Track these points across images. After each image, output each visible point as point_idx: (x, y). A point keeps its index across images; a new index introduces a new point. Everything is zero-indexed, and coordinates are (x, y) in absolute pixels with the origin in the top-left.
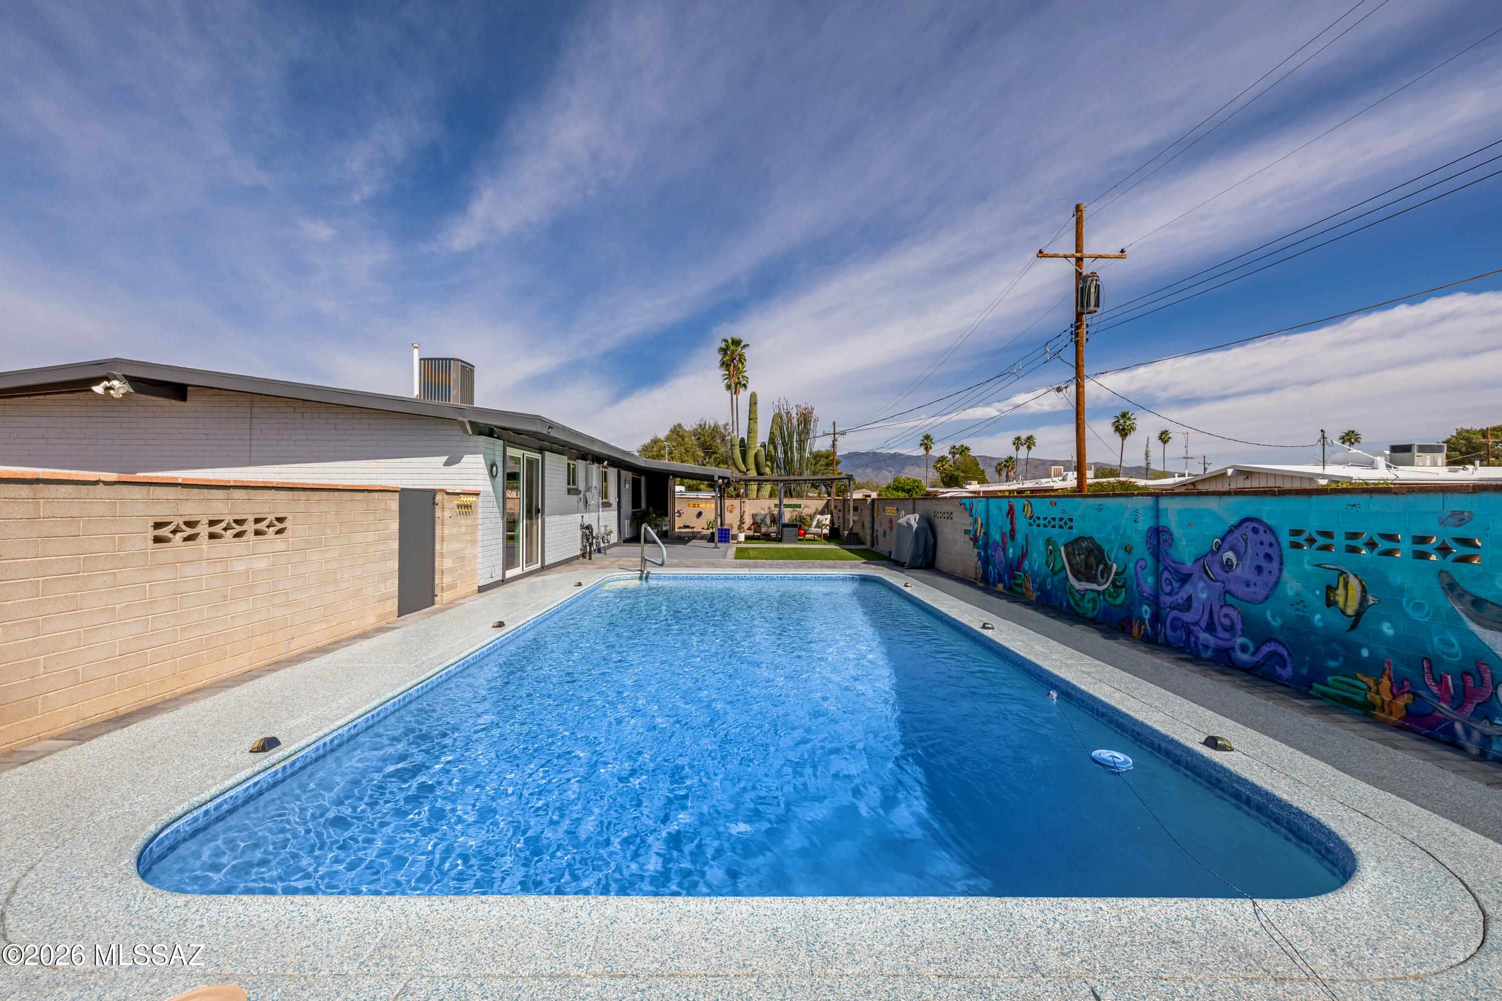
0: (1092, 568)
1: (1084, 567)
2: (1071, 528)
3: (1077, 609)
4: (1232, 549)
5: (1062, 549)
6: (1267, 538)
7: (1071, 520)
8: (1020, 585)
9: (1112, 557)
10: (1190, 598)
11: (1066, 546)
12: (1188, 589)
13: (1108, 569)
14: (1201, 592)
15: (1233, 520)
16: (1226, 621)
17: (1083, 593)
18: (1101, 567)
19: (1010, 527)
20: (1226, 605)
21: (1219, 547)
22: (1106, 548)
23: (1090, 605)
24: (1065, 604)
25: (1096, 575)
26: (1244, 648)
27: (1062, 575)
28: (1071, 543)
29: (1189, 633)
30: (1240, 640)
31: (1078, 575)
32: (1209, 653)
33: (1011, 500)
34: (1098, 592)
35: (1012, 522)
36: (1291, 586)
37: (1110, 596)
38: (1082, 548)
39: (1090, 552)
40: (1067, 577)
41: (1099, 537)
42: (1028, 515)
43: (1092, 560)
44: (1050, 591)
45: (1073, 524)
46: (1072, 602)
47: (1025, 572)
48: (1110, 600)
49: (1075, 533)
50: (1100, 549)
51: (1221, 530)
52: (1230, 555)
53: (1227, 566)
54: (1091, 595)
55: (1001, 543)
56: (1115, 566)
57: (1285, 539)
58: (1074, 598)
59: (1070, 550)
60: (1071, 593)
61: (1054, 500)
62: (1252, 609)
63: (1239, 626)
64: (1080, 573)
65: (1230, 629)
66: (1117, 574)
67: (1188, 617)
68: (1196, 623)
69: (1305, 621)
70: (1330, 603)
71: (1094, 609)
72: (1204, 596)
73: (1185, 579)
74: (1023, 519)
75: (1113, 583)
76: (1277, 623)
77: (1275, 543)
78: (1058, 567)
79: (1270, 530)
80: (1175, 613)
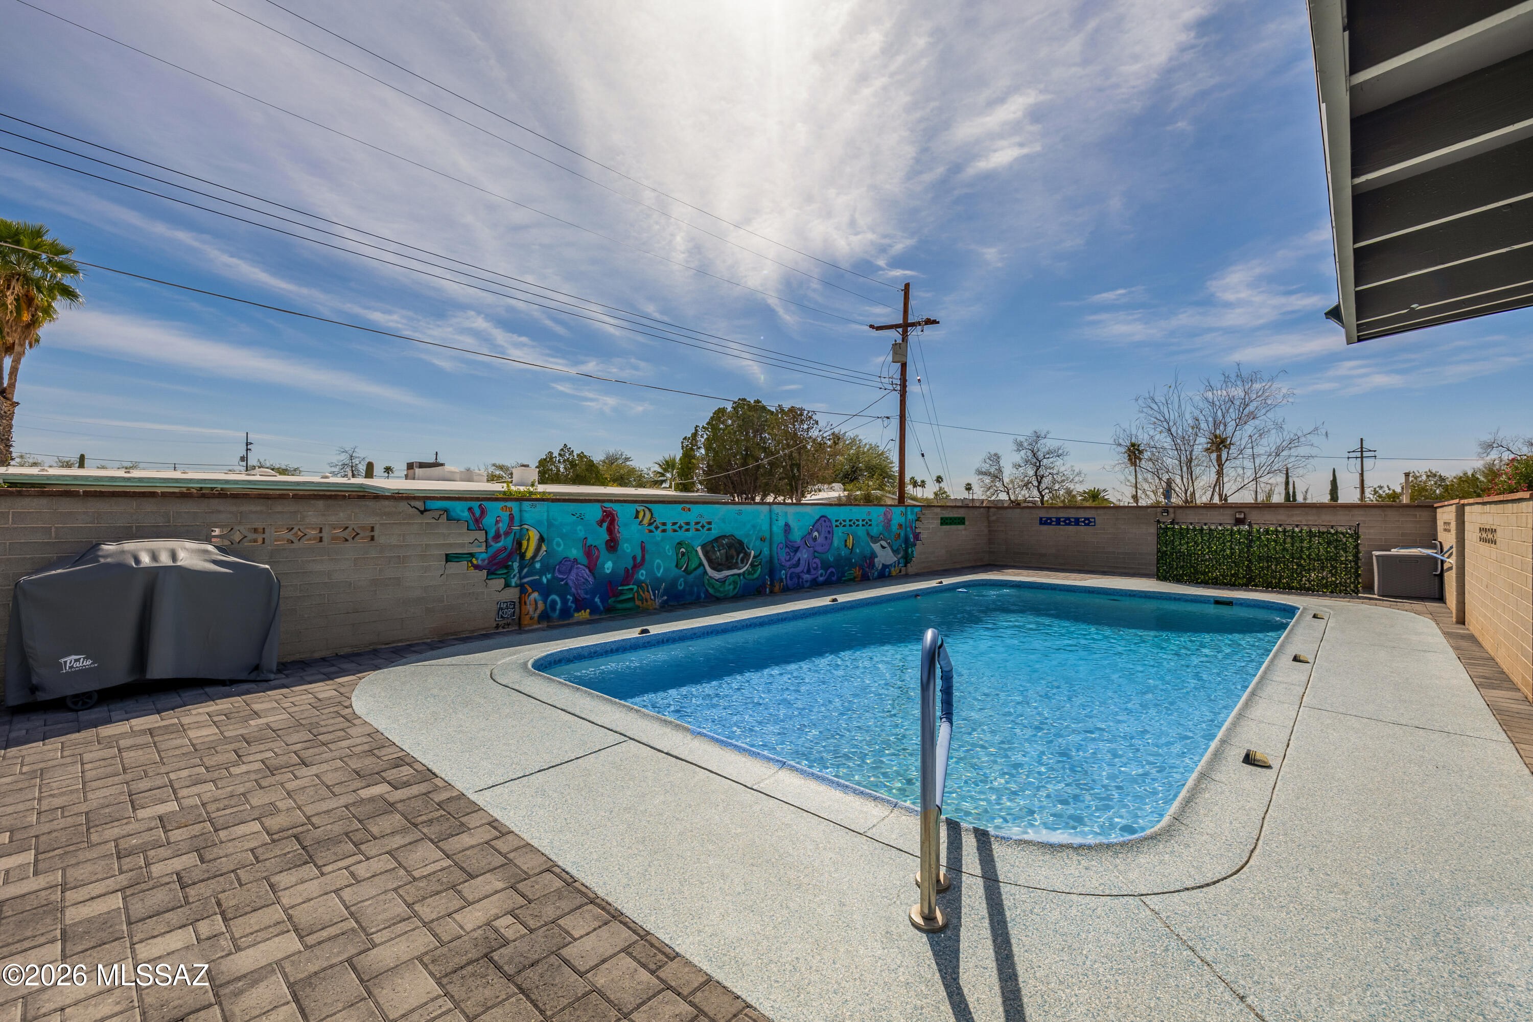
0: (732, 557)
1: (724, 559)
2: (709, 529)
3: (718, 595)
4: (817, 531)
5: (699, 549)
6: (828, 523)
7: (709, 523)
8: (632, 599)
9: (751, 547)
10: (799, 560)
11: (703, 547)
12: (799, 554)
13: (747, 555)
14: (804, 555)
15: (817, 517)
16: (815, 565)
17: (723, 581)
18: (741, 555)
19: (606, 537)
20: (815, 557)
21: (812, 530)
22: (745, 541)
23: (732, 587)
24: (703, 595)
25: (737, 562)
26: (821, 575)
27: (700, 570)
28: (711, 542)
29: (799, 577)
30: (821, 572)
31: (717, 567)
32: (808, 584)
33: (606, 505)
34: (739, 575)
35: (610, 530)
36: (836, 543)
37: (749, 574)
38: (723, 545)
39: (730, 546)
40: (705, 572)
41: (739, 534)
42: (646, 521)
43: (733, 552)
44: (684, 590)
45: (712, 526)
46: (711, 591)
47: (639, 584)
48: (750, 577)
49: (715, 533)
50: (741, 543)
51: (813, 521)
52: (816, 533)
53: (815, 539)
54: (732, 579)
55: (585, 561)
56: (753, 552)
57: (834, 524)
58: (713, 587)
59: (709, 548)
60: (710, 585)
61: (688, 506)
62: (824, 556)
63: (819, 565)
64: (720, 564)
65: (816, 569)
66: (755, 557)
67: (798, 570)
68: (803, 571)
69: (840, 555)
70: (846, 546)
71: (735, 588)
72: (806, 556)
73: (797, 550)
74: (635, 527)
75: (752, 565)
76: (831, 559)
77: (831, 527)
78: (693, 566)
79: (830, 520)
80: (793, 570)
